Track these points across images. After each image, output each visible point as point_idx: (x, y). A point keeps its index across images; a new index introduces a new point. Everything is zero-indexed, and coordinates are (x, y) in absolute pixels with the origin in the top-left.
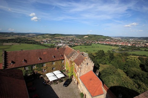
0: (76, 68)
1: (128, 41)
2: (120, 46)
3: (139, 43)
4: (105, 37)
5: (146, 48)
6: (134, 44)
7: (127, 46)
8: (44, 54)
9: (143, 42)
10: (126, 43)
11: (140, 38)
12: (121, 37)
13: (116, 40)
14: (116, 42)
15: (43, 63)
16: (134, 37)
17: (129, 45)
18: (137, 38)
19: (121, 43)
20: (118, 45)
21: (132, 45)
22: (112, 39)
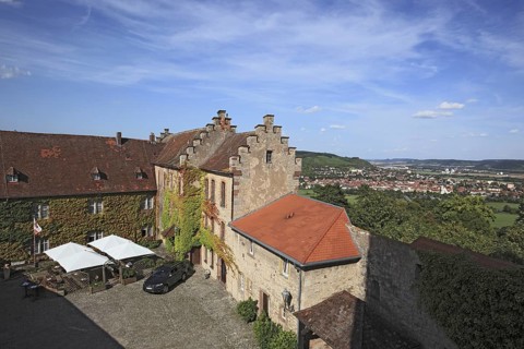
0: (213, 197)
1: (437, 178)
2: (408, 194)
3: (480, 184)
4: (346, 159)
5: (510, 202)
6: (461, 185)
7: (435, 195)
8: (44, 155)
9: (495, 179)
10: (432, 183)
11: (481, 165)
12: (409, 161)
13: (388, 171)
14: (389, 179)
15: (36, 200)
16: (459, 162)
17: (444, 191)
18: (471, 162)
19: (410, 185)
20: (399, 191)
21: (455, 189)
22: (374, 169)
